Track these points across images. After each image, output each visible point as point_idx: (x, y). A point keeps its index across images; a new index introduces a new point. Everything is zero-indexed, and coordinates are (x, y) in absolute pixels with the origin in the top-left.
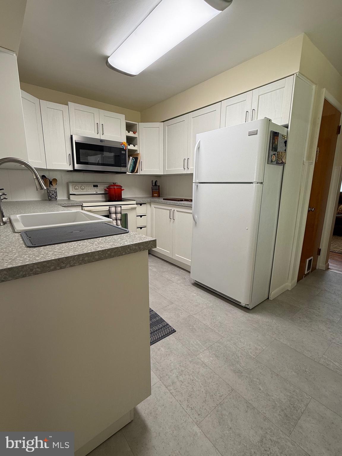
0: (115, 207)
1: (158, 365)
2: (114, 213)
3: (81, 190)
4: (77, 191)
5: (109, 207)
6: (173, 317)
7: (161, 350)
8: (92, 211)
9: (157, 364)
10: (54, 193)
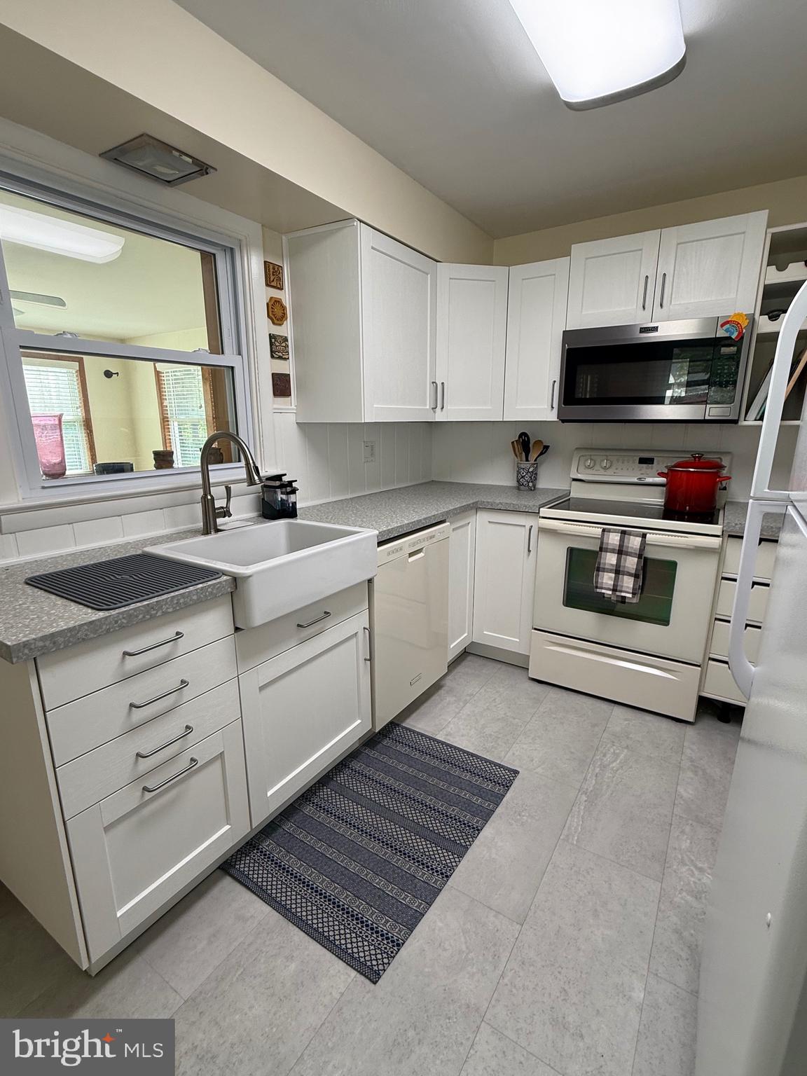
0: (623, 533)
1: (235, 975)
2: (613, 551)
3: (600, 469)
4: (590, 471)
5: (604, 530)
6: (445, 950)
7: (287, 964)
8: (559, 531)
9: (239, 973)
10: (527, 474)
